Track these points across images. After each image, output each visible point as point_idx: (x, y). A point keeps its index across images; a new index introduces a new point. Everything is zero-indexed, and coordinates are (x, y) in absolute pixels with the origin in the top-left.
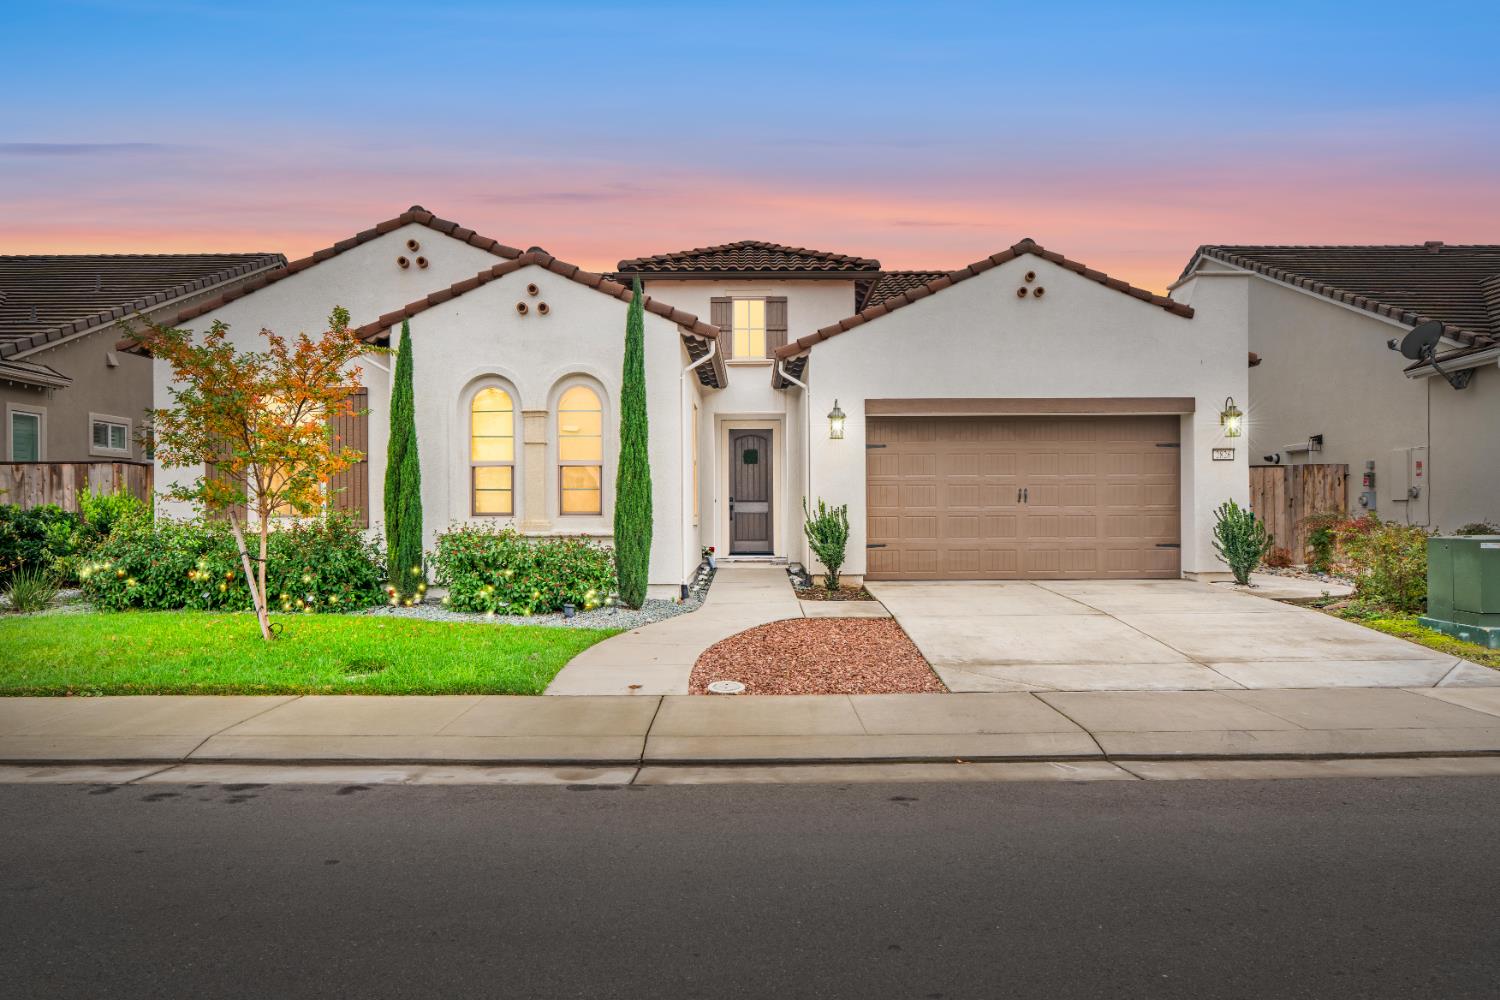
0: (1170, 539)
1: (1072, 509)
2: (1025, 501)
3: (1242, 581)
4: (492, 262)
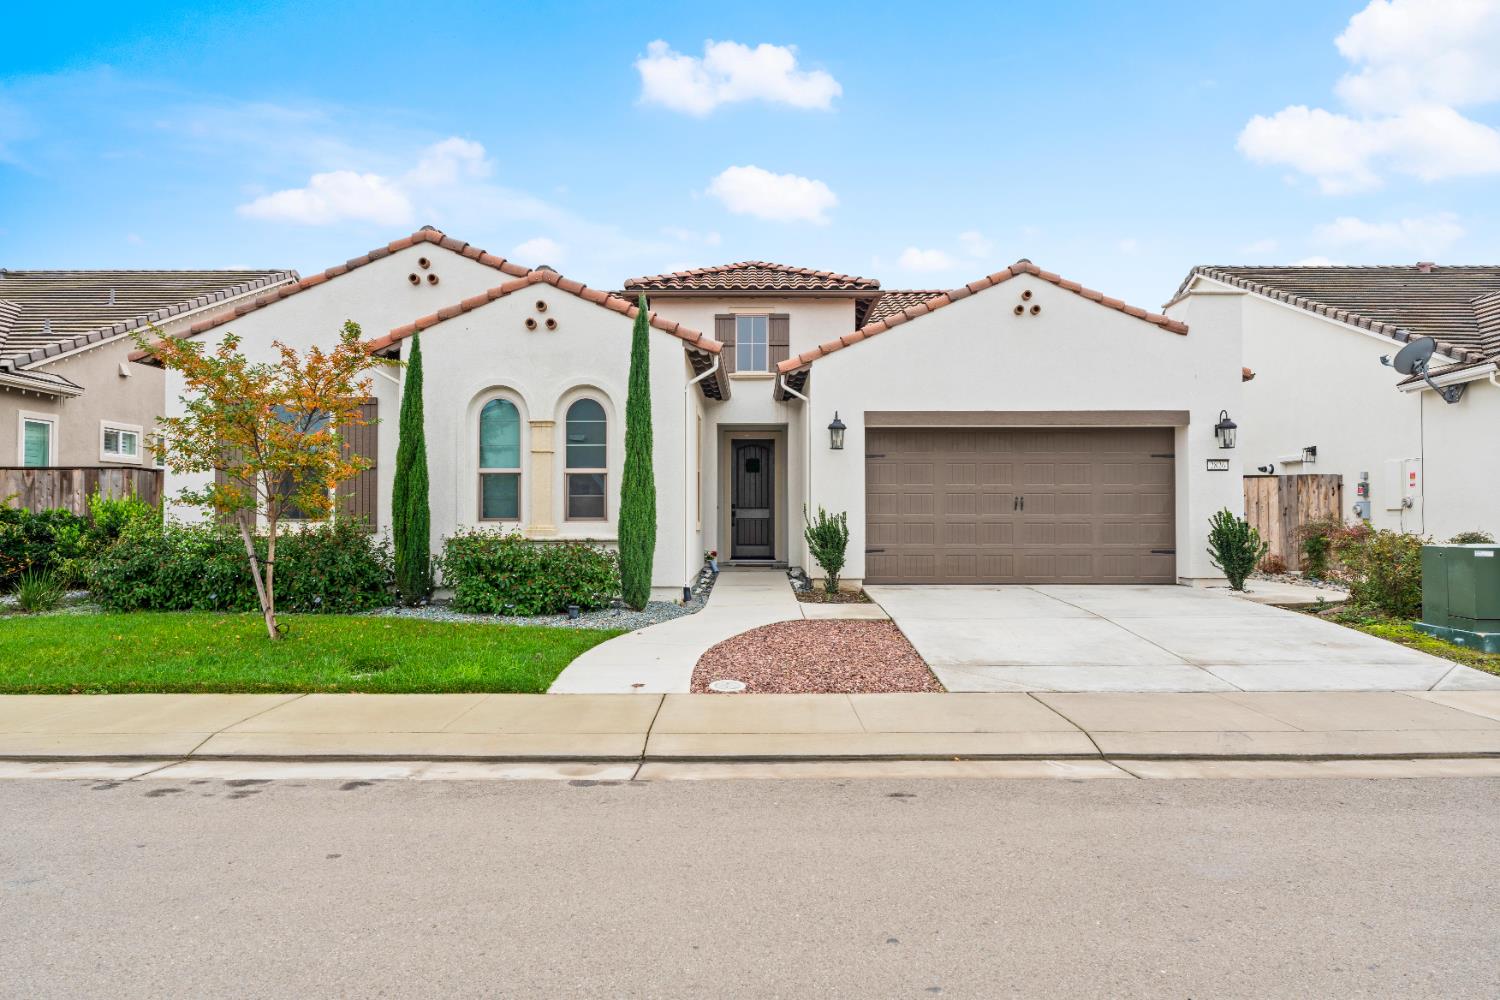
0: (1166, 546)
1: (1068, 517)
2: (1022, 509)
3: (1237, 585)
4: (501, 280)
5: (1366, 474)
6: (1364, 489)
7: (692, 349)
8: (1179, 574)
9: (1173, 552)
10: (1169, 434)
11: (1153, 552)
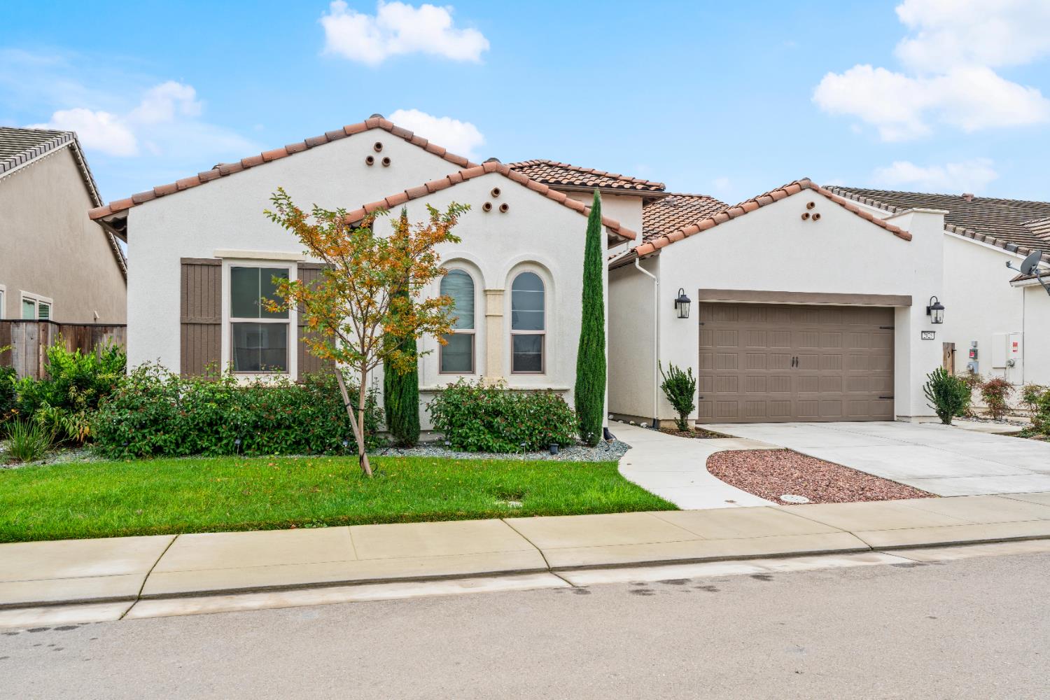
0: (886, 393)
1: (826, 372)
2: (797, 366)
3: (946, 421)
4: (454, 171)
5: (976, 342)
6: (974, 353)
7: (613, 235)
8: (896, 414)
9: (892, 398)
10: (890, 312)
11: (881, 398)
